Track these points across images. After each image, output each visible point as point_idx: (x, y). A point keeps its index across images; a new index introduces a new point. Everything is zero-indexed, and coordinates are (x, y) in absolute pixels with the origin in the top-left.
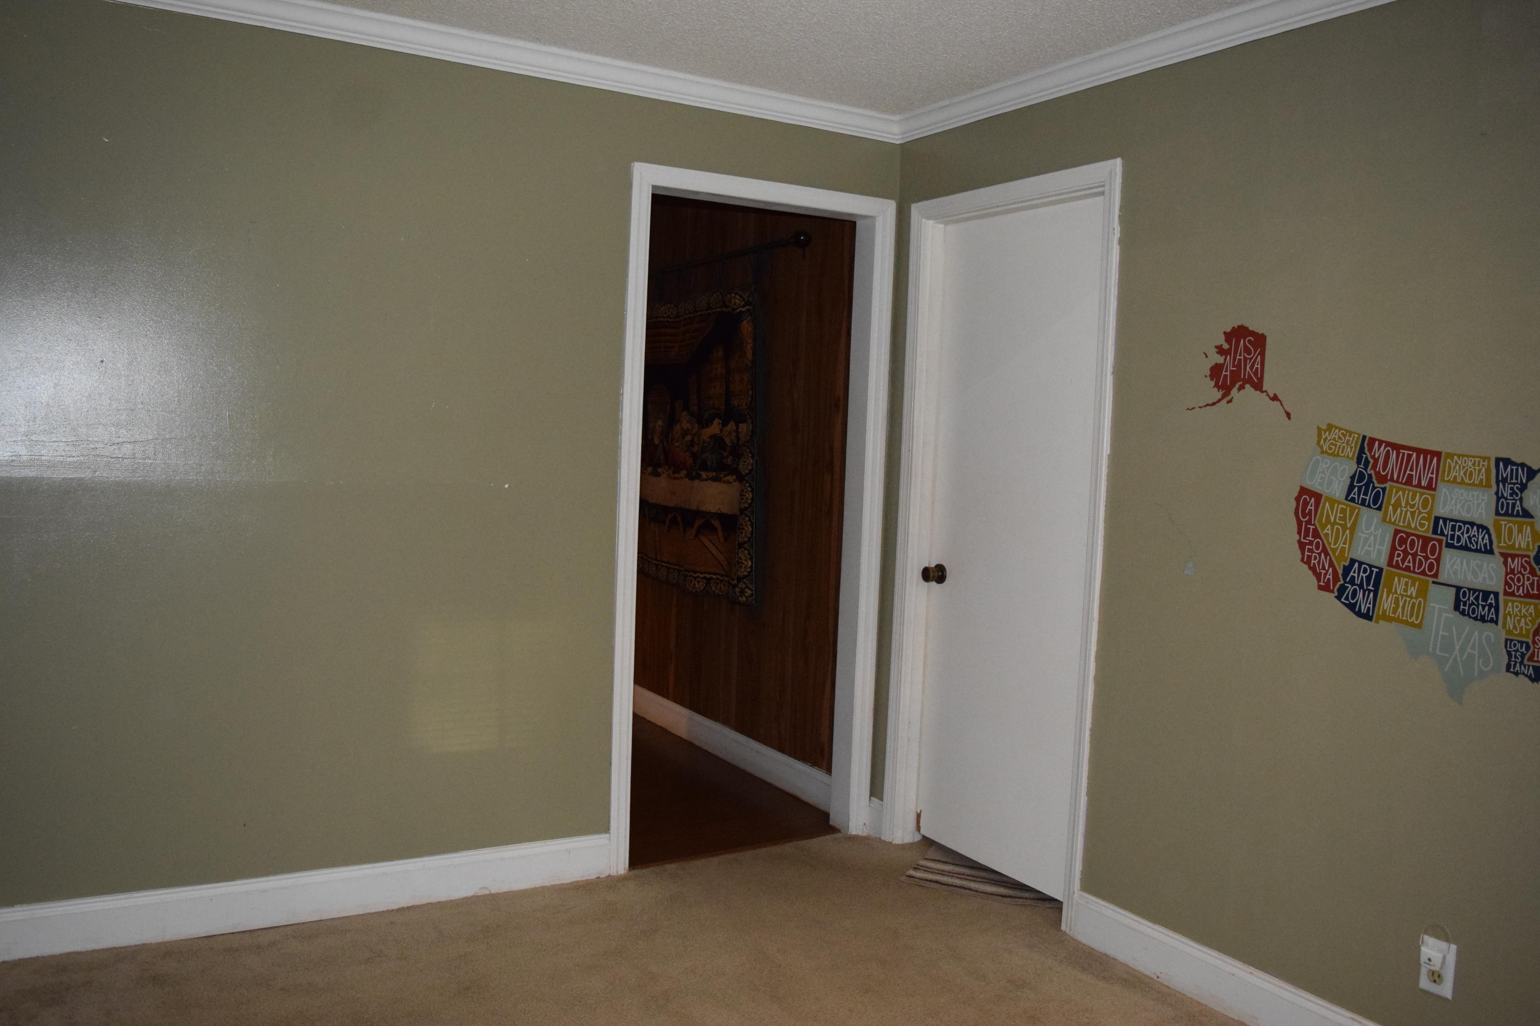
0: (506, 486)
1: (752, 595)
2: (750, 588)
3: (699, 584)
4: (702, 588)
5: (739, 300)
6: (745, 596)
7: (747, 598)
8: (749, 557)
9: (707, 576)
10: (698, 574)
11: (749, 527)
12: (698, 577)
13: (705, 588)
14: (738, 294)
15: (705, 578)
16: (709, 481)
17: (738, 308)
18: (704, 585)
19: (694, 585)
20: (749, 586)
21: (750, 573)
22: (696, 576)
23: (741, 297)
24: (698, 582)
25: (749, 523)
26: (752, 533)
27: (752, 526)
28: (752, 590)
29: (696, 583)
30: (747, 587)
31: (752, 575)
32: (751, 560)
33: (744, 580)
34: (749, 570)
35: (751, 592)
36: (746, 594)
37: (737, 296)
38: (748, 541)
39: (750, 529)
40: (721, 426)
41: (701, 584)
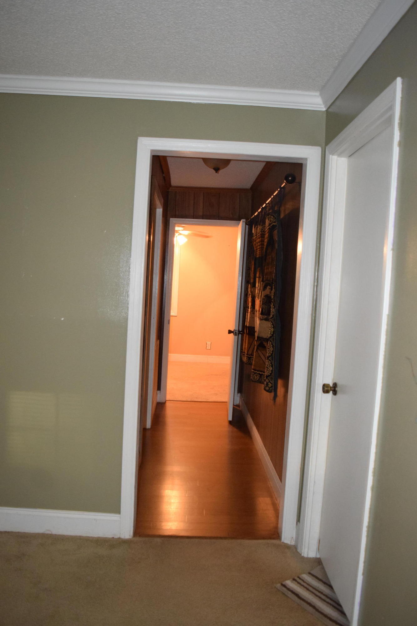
0: (62, 319)
1: (272, 387)
2: (271, 383)
3: (256, 377)
4: (258, 379)
5: (273, 219)
6: (268, 387)
7: (269, 388)
8: (271, 365)
9: (261, 373)
10: (256, 371)
11: (272, 347)
12: (256, 373)
13: (259, 379)
14: (273, 215)
15: (259, 374)
16: (263, 320)
17: (272, 223)
18: (259, 377)
19: (254, 377)
20: (270, 381)
21: (271, 374)
22: (255, 372)
23: (274, 216)
24: (256, 376)
25: (272, 345)
26: (273, 351)
27: (273, 347)
28: (272, 384)
29: (255, 376)
30: (269, 382)
31: (272, 375)
32: (272, 366)
33: (268, 378)
34: (271, 372)
35: (271, 385)
36: (269, 386)
37: (272, 217)
38: (271, 355)
39: (272, 349)
40: (270, 290)
41: (257, 377)
